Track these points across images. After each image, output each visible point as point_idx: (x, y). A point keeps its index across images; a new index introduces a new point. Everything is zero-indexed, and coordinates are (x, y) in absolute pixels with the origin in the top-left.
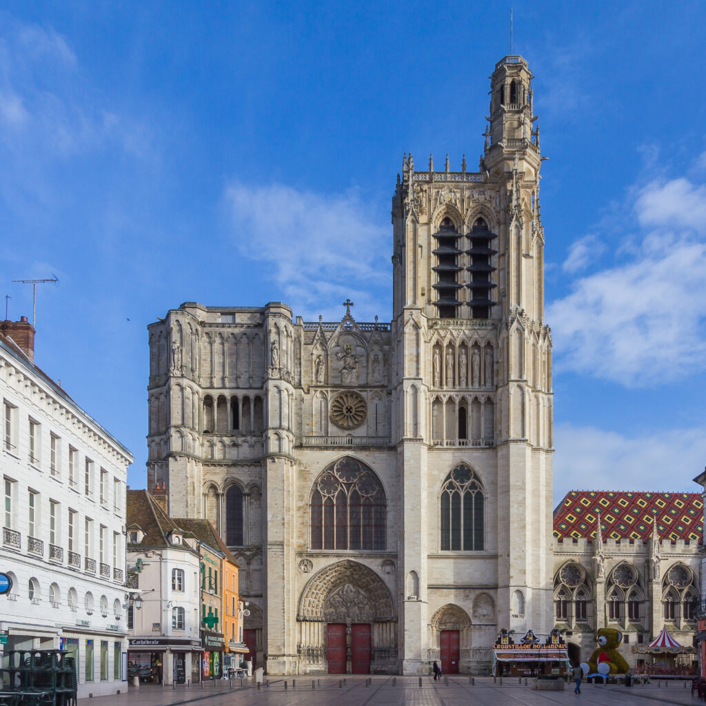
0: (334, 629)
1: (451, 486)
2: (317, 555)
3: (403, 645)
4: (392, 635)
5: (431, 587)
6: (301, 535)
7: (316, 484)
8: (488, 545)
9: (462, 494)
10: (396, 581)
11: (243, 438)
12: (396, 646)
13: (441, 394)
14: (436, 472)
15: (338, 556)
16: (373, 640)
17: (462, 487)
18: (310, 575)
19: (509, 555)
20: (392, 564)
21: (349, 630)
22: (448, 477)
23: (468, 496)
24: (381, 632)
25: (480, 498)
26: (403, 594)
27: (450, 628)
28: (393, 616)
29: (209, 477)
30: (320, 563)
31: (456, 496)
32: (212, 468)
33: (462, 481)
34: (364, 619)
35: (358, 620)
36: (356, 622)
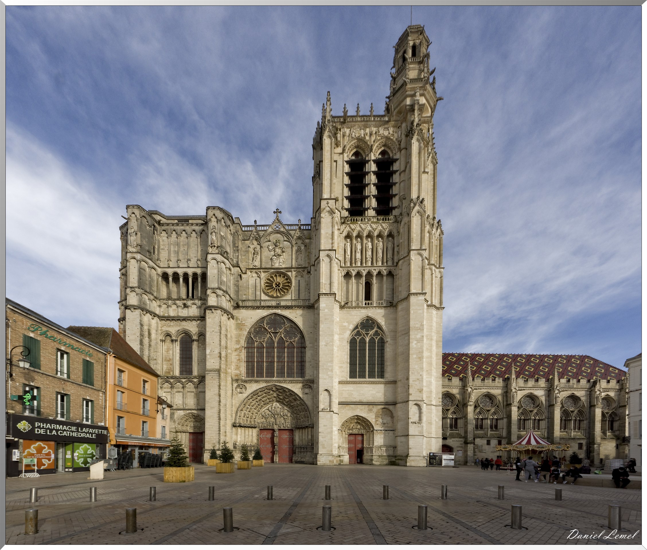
0: (265, 432)
1: (358, 334)
2: (251, 381)
3: (318, 443)
4: (310, 437)
5: (340, 403)
6: (238, 368)
7: (249, 333)
8: (389, 375)
9: (367, 340)
10: (313, 399)
11: (192, 302)
12: (312, 444)
13: (351, 269)
14: (346, 324)
15: (266, 382)
16: (295, 440)
17: (367, 334)
18: (245, 395)
19: (408, 379)
20: (310, 387)
21: (277, 434)
22: (357, 327)
23: (372, 341)
24: (301, 435)
25: (382, 342)
26: (318, 407)
27: (357, 433)
28: (310, 423)
29: (165, 329)
30: (253, 387)
31: (363, 341)
32: (168, 322)
33: (367, 330)
34: (289, 426)
35: (283, 427)
36: (282, 428)
